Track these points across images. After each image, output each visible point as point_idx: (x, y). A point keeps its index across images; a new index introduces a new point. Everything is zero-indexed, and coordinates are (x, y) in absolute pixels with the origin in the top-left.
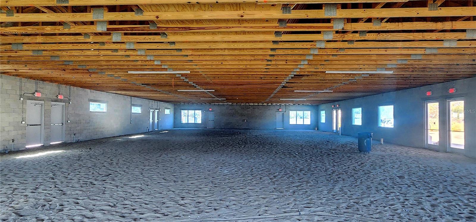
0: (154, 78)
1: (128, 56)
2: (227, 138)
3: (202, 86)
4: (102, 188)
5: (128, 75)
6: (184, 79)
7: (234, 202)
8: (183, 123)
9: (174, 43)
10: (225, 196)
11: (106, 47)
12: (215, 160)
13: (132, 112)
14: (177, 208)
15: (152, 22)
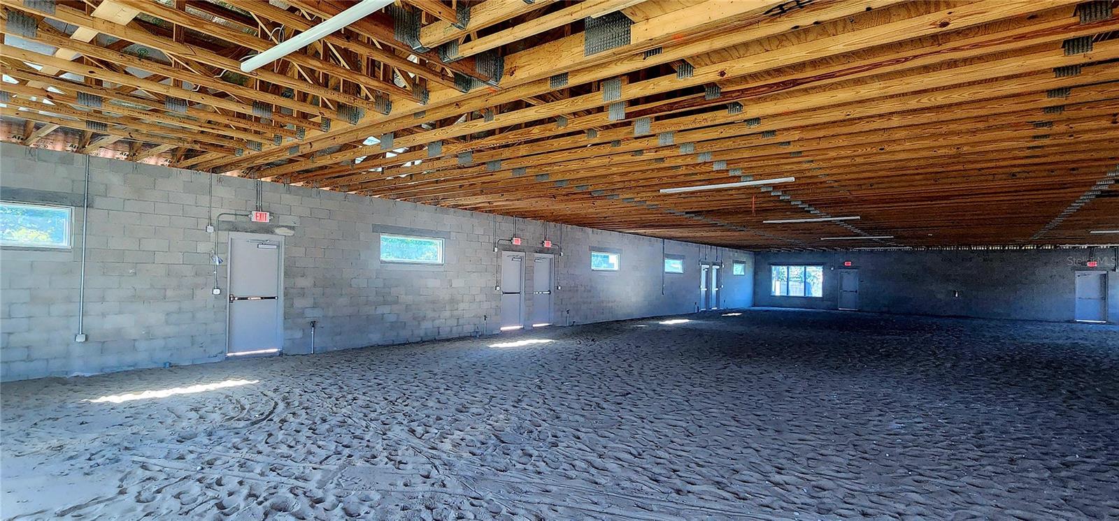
0: (710, 199)
1: (662, 160)
2: (897, 337)
3: (826, 207)
4: (616, 418)
5: (659, 196)
6: (779, 196)
7: (921, 509)
8: (775, 296)
9: (757, 120)
10: (894, 488)
11: (623, 147)
12: (863, 393)
13: (666, 270)
14: (766, 488)
15: (712, 86)
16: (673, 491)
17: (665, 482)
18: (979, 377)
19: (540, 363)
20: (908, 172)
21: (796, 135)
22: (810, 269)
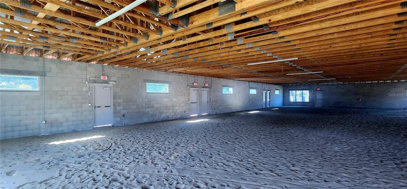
0: (266, 66)
1: (248, 53)
2: (337, 116)
4: (233, 147)
5: (247, 66)
6: (292, 65)
7: (347, 179)
8: (291, 102)
9: (283, 37)
10: (336, 172)
11: (234, 49)
12: (325, 137)
13: (250, 93)
14: (289, 172)
15: (266, 25)
16: (254, 173)
17: (251, 170)
18: (369, 130)
19: (205, 128)
20: (341, 54)
21: (298, 42)
22: (304, 91)
